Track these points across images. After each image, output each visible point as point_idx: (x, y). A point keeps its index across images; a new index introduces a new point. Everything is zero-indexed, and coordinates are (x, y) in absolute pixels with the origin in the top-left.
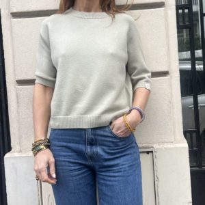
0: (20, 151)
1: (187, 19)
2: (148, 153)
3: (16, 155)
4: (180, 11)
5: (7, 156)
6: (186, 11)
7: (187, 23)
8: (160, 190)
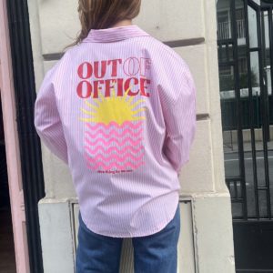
0: (54, 198)
1: (231, 54)
2: (186, 202)
3: (50, 201)
4: (224, 46)
5: (41, 202)
6: (231, 45)
7: (231, 60)
8: (199, 242)
